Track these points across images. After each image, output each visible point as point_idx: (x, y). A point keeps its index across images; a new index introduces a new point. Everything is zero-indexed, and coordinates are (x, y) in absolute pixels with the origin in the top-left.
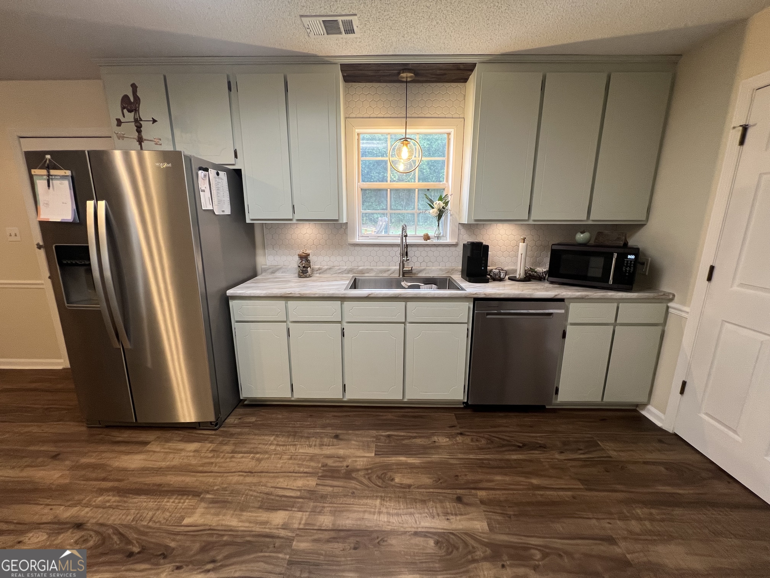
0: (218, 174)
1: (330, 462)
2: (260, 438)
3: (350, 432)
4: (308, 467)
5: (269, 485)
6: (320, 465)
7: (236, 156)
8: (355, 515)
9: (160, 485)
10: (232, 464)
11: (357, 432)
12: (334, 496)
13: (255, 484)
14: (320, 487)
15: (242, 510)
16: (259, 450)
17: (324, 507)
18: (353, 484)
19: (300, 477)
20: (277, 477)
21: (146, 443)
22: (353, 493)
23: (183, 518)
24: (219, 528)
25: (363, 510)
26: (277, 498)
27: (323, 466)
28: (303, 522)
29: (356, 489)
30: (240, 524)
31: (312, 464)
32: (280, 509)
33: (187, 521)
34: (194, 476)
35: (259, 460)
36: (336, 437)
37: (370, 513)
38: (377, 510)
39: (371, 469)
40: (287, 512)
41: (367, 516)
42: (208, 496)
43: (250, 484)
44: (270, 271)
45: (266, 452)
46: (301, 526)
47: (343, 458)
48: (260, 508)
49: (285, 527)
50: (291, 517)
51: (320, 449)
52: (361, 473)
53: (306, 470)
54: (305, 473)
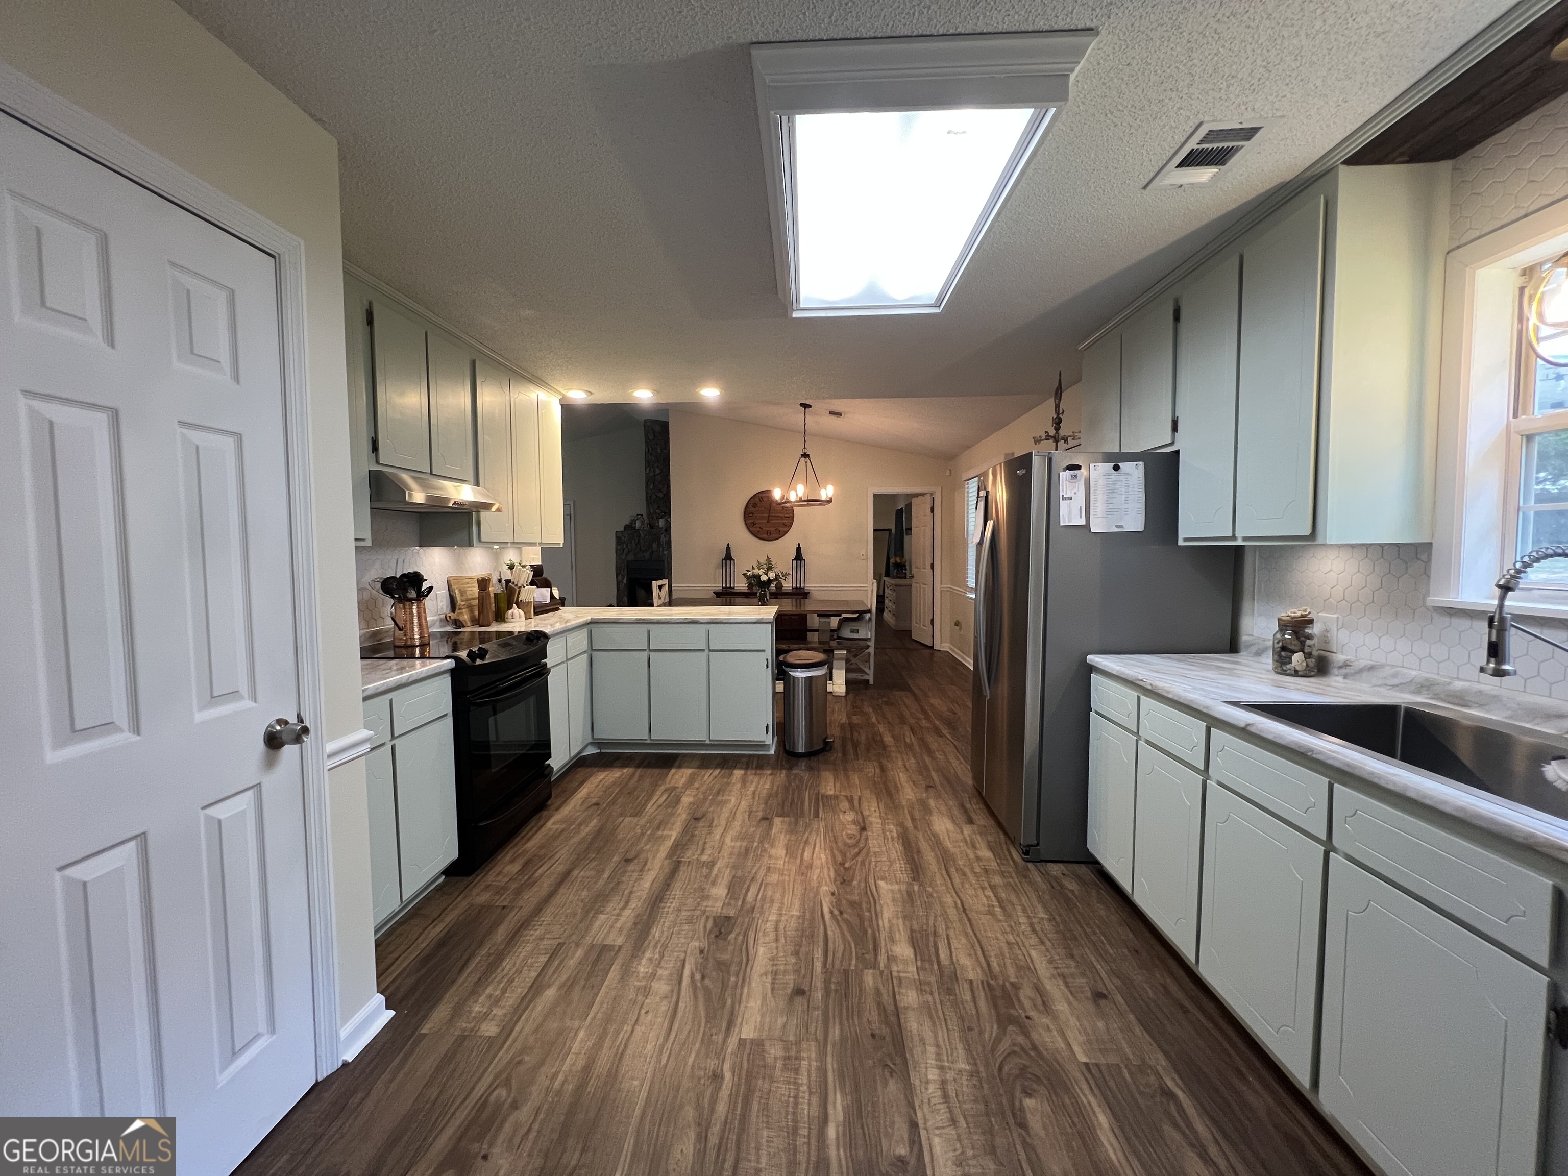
0: (1116, 468)
1: (1026, 993)
2: (1036, 903)
3: (1131, 1017)
4: (1003, 966)
5: (951, 933)
6: (1013, 980)
7: (1175, 428)
8: (928, 1035)
9: (919, 852)
10: (971, 892)
11: (1138, 1030)
12: (956, 1004)
13: (947, 920)
14: (966, 986)
15: (905, 918)
16: (1009, 908)
17: (932, 993)
18: (991, 1029)
19: (977, 959)
20: (966, 934)
21: (970, 821)
22: (970, 1029)
23: (883, 878)
24: (878, 908)
25: (941, 1043)
26: (931, 944)
27: (1012, 984)
28: (902, 975)
29: (981, 1032)
30: (886, 921)
31: (1011, 971)
32: (914, 949)
33: (881, 883)
34: (940, 869)
35: (991, 913)
36: (1099, 996)
37: (938, 1056)
38: (946, 1064)
39: (1039, 1054)
40: (912, 956)
41: (931, 1050)
42: (916, 888)
43: (945, 914)
45: (1008, 916)
46: (895, 974)
47: (1046, 1006)
48: (912, 931)
49: (891, 959)
50: (905, 962)
51: (1053, 977)
52: (1021, 1039)
53: (995, 965)
54: (989, 965)
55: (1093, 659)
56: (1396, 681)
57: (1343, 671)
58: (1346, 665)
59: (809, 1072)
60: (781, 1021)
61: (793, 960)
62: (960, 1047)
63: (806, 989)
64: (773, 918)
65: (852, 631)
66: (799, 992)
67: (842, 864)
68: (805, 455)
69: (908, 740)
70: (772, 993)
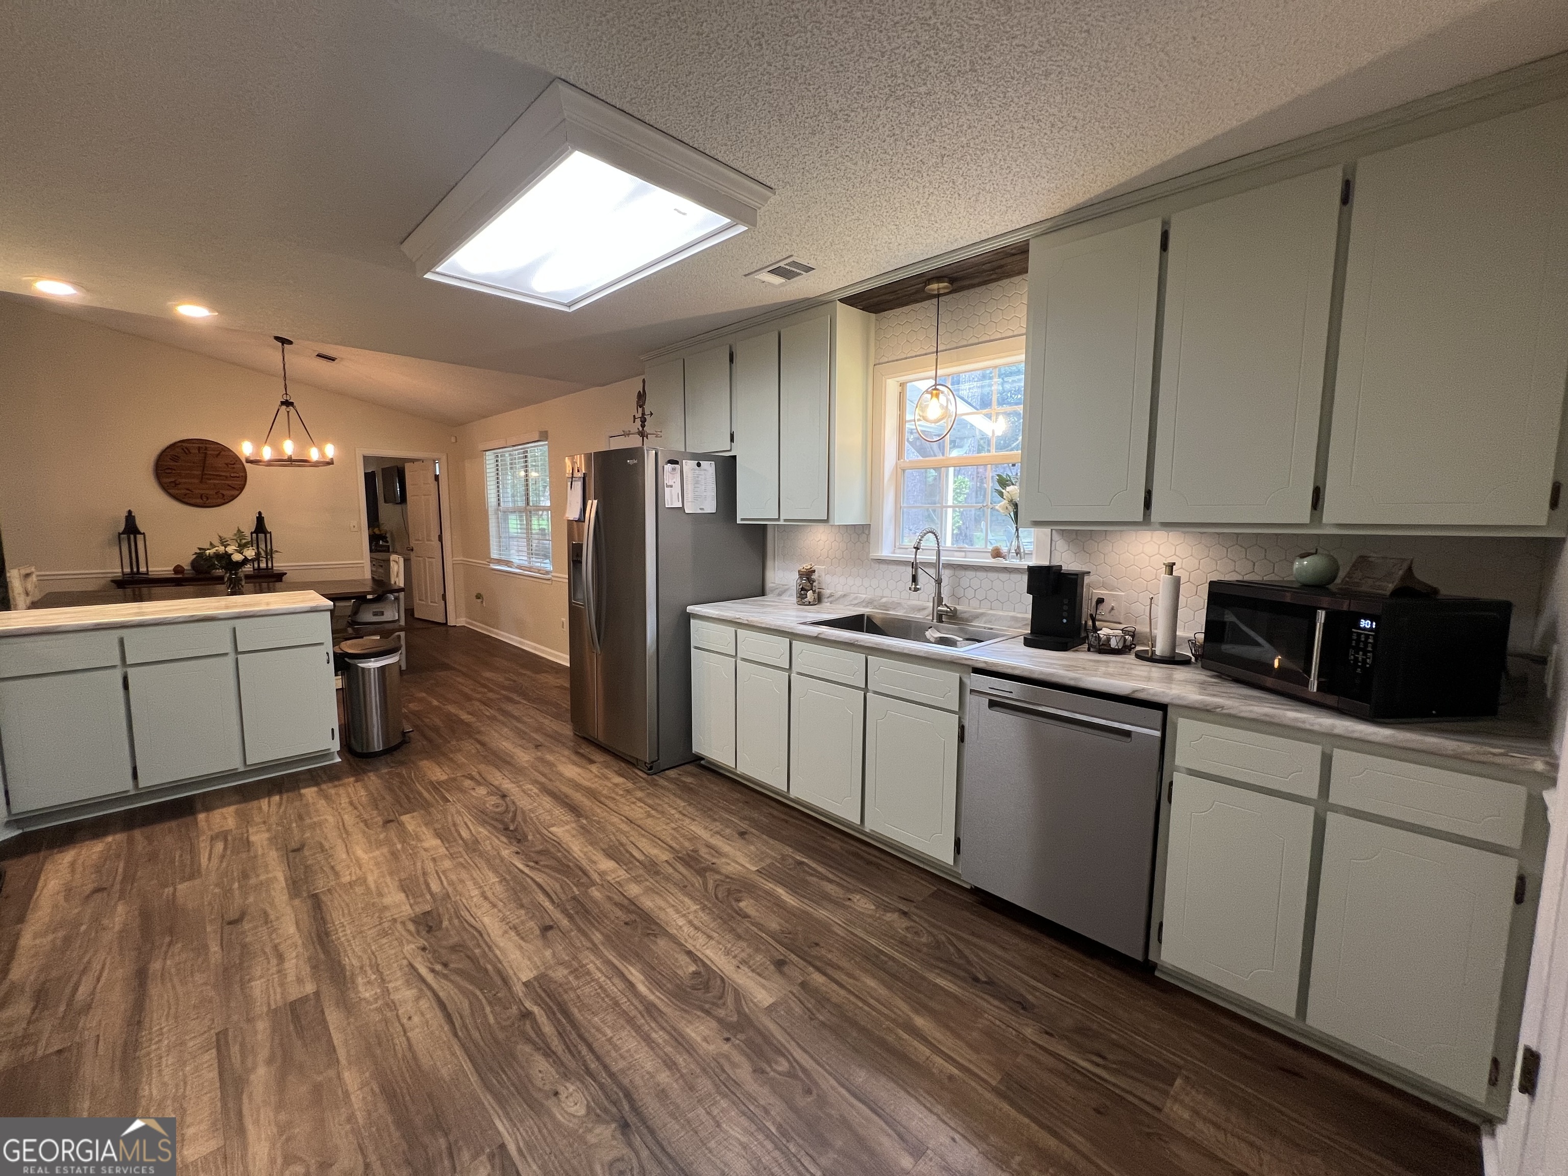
0: (699, 465)
1: (703, 851)
2: (674, 799)
3: (764, 837)
4: (680, 844)
5: (632, 839)
6: (691, 848)
7: (732, 440)
8: (662, 904)
9: (567, 796)
10: (627, 808)
11: (771, 841)
12: (667, 879)
13: (623, 832)
14: (666, 865)
15: (591, 844)
16: (660, 808)
17: (647, 880)
18: (697, 881)
19: (662, 847)
20: (643, 836)
21: (592, 762)
22: (685, 887)
23: (553, 825)
24: (565, 846)
25: (673, 903)
26: (624, 852)
27: (692, 851)
28: (617, 880)
29: (693, 886)
30: (579, 852)
31: (687, 844)
32: (614, 860)
33: (553, 829)
34: (592, 802)
35: (649, 815)
36: (742, 834)
37: (677, 911)
38: (685, 912)
39: (731, 878)
40: (617, 865)
41: (670, 911)
42: (584, 822)
43: (619, 830)
44: (777, 591)
45: (663, 813)
46: (612, 882)
47: (718, 853)
48: (603, 850)
49: (602, 874)
50: (613, 871)
51: (712, 836)
52: (717, 877)
53: (674, 845)
54: (670, 847)
55: (690, 609)
56: (856, 602)
57: (830, 599)
58: (831, 596)
59: (598, 968)
60: (548, 953)
61: (523, 912)
62: (686, 900)
63: (551, 924)
64: (475, 892)
65: (375, 614)
66: (546, 929)
67: (506, 829)
68: (287, 403)
69: (488, 714)
70: (525, 941)
